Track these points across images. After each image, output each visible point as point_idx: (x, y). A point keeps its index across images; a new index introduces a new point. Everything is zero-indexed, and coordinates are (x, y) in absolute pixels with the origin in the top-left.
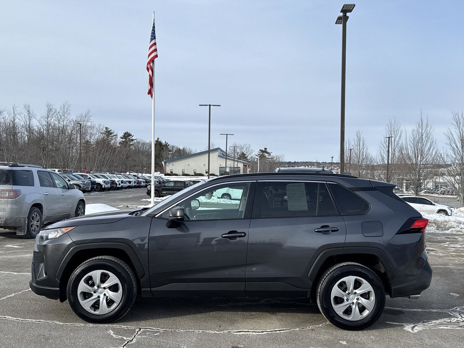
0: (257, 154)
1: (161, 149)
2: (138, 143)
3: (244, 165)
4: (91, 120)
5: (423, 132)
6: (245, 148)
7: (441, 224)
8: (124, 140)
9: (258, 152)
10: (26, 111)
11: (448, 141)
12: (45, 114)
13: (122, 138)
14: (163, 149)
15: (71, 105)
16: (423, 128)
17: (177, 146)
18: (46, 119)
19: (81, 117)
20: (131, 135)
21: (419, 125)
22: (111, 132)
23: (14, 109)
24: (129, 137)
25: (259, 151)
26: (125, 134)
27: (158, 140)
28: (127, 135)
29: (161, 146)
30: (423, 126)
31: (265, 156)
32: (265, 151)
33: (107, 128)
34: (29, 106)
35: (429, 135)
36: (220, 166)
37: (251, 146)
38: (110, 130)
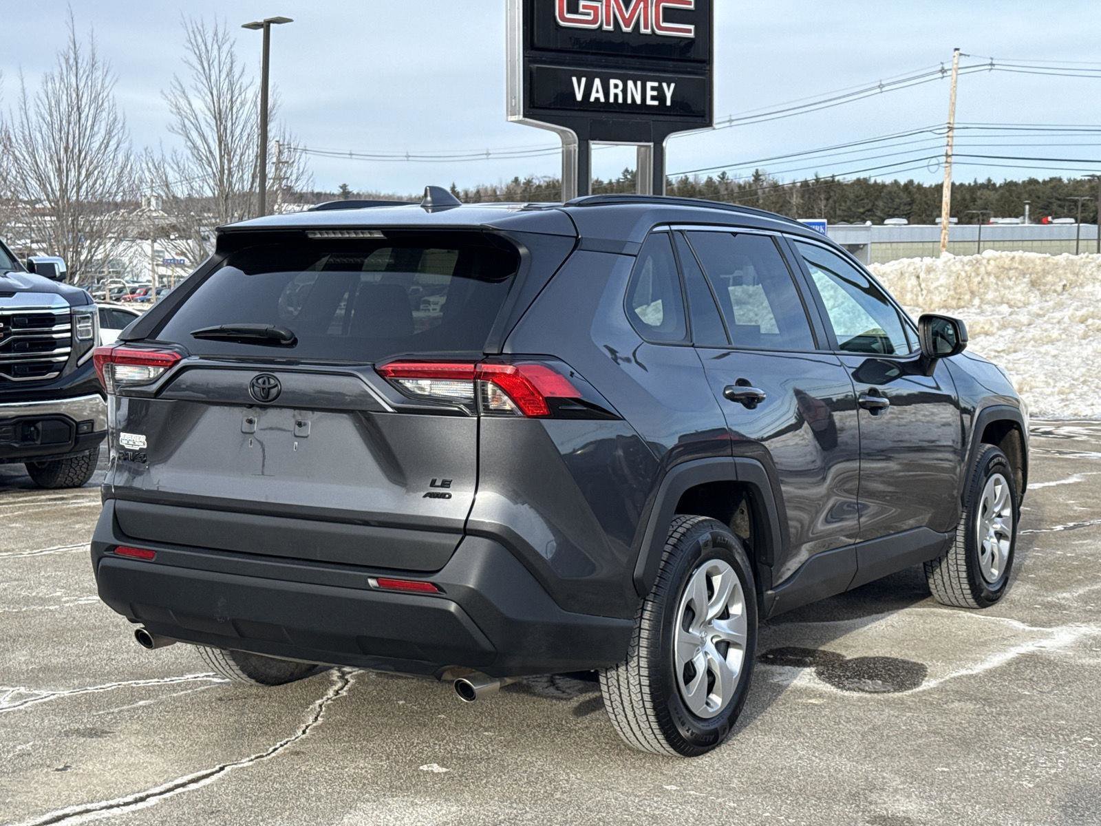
5: (81, 85)
11: (175, 120)
16: (81, 72)
21: (67, 61)
30: (79, 65)
35: (101, 96)
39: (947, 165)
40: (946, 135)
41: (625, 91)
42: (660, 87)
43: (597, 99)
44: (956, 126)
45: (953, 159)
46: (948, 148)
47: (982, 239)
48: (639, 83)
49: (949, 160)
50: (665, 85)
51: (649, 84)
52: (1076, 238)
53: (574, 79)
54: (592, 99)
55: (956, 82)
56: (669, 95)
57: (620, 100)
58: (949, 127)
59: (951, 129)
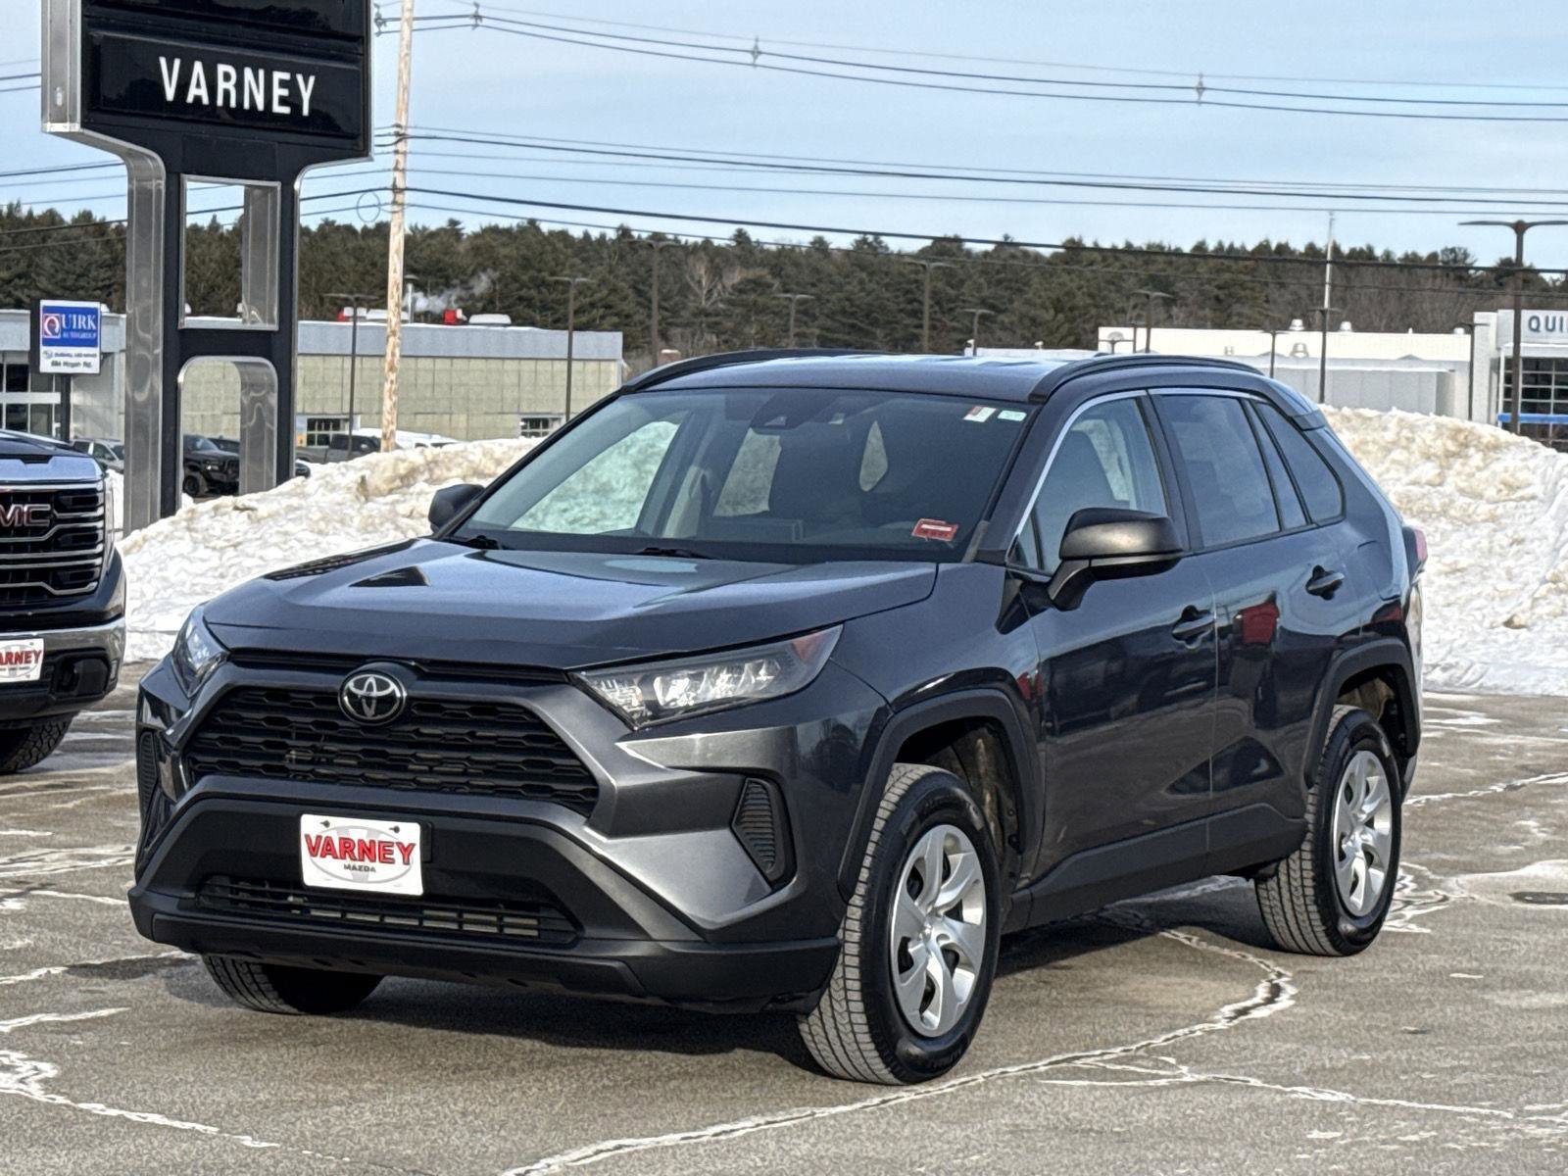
39: (396, 208)
40: (393, 148)
41: (239, 85)
42: (294, 80)
43: (198, 99)
44: (410, 132)
45: (408, 197)
46: (397, 174)
47: (357, 351)
48: (261, 73)
49: (399, 198)
50: (300, 78)
51: (278, 76)
52: (565, 355)
53: (163, 61)
54: (190, 99)
55: (409, 46)
56: (306, 95)
57: (233, 103)
58: (397, 134)
59: (401, 137)
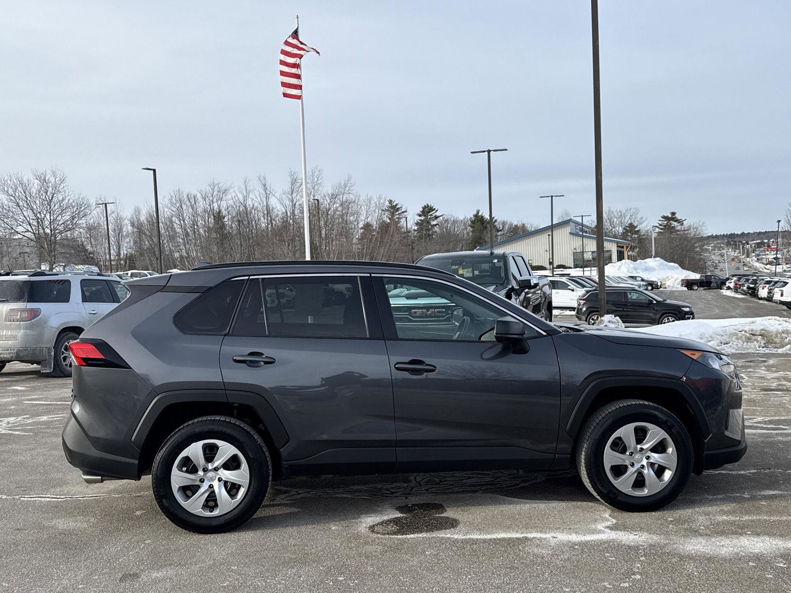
0: (657, 225)
1: (483, 229)
2: (446, 221)
3: (618, 246)
4: (353, 192)
6: (629, 216)
7: (776, 336)
8: (423, 218)
9: (660, 220)
10: (261, 186)
12: (287, 187)
13: (420, 216)
14: (486, 228)
15: (323, 170)
17: (511, 222)
18: (289, 196)
19: (339, 187)
20: (435, 209)
22: (398, 207)
23: (246, 184)
24: (431, 213)
25: (662, 219)
26: (424, 208)
27: (478, 214)
28: (427, 210)
29: (483, 223)
31: (673, 227)
32: (673, 218)
33: (390, 202)
34: (265, 178)
36: (575, 251)
37: (639, 212)
38: (397, 205)
